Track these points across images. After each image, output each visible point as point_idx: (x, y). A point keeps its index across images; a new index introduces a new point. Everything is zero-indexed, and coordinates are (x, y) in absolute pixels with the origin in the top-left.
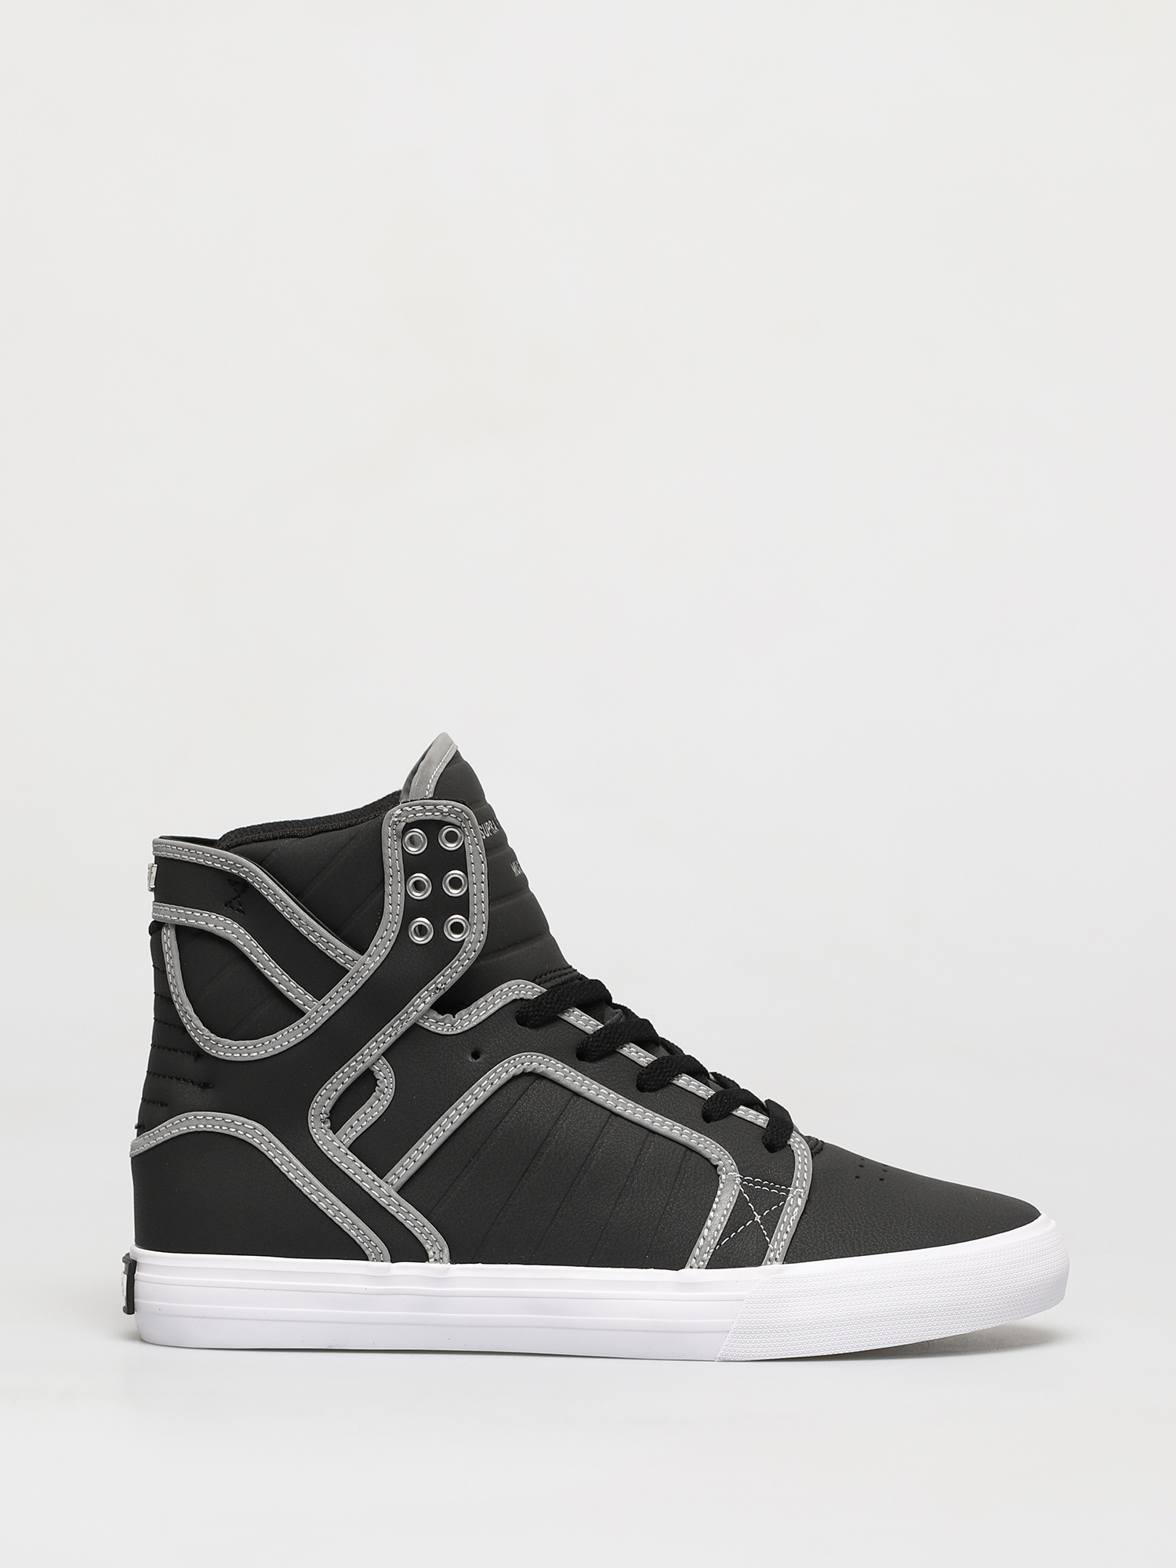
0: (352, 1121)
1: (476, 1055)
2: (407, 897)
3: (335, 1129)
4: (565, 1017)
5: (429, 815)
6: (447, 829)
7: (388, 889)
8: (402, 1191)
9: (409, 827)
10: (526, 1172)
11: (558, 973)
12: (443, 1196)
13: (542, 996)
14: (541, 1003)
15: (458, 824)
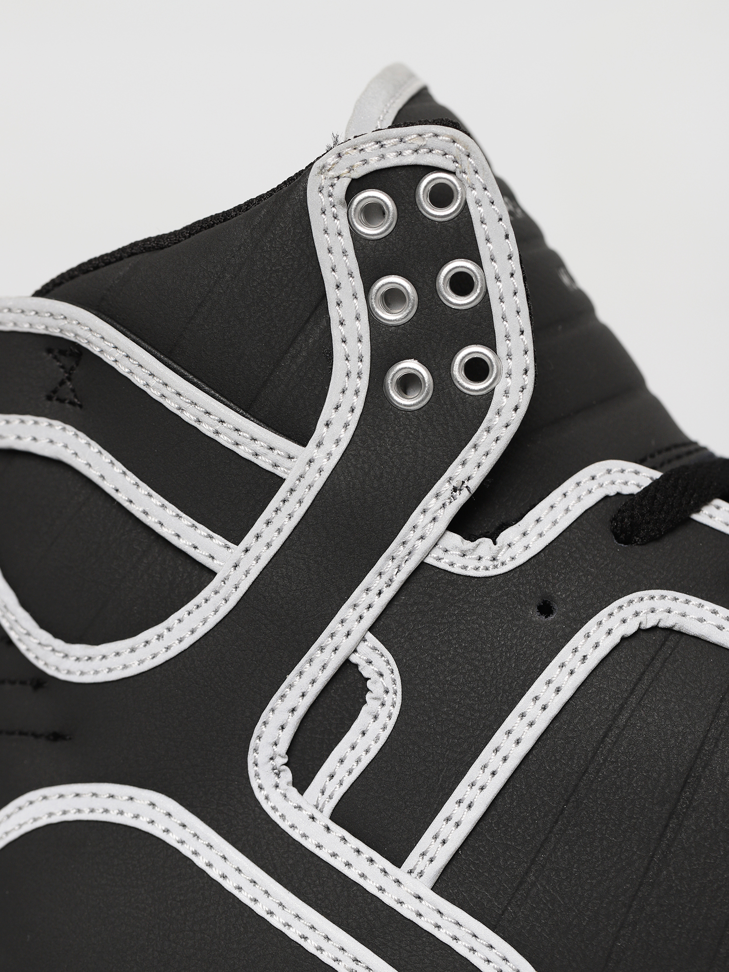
0: (330, 764)
1: (546, 609)
2: (374, 322)
3: (301, 783)
4: (699, 517)
5: (392, 160)
6: (427, 181)
7: (334, 313)
8: (441, 887)
9: (356, 186)
10: (670, 818)
11: (675, 452)
12: (521, 883)
13: (655, 484)
14: (655, 497)
15: (451, 166)
